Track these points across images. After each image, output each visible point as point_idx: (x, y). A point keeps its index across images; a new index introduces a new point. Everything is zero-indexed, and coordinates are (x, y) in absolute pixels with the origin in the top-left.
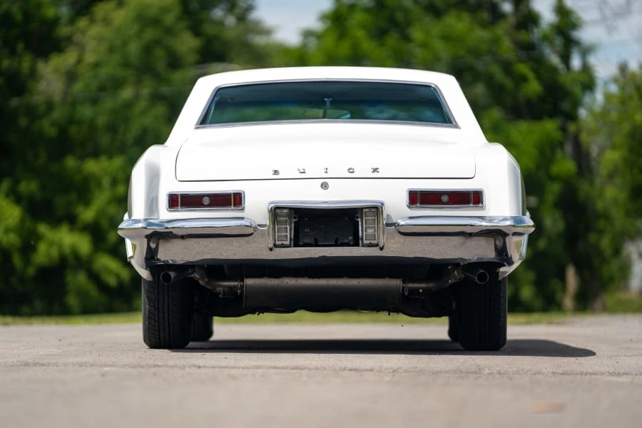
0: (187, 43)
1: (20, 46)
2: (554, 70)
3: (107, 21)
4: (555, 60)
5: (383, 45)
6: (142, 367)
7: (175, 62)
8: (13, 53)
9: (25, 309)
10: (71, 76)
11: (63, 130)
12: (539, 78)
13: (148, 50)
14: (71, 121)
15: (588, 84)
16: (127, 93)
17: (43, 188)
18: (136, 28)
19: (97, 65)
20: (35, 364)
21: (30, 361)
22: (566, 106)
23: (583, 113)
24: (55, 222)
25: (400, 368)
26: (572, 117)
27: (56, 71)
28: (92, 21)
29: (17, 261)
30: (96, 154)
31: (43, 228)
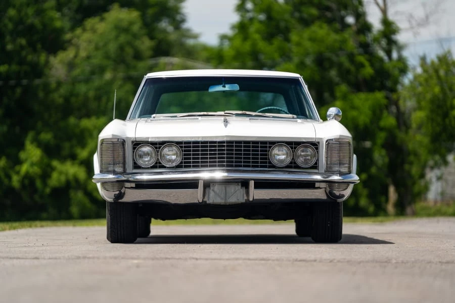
0: (146, 44)
1: (39, 46)
2: (381, 60)
3: (94, 31)
4: (382, 54)
5: (271, 44)
6: (157, 259)
7: (138, 56)
8: (35, 50)
9: (44, 215)
10: (71, 66)
11: (67, 100)
12: (372, 65)
13: (121, 48)
14: (72, 94)
15: (404, 69)
16: (108, 76)
17: (55, 137)
18: (114, 34)
19: (88, 58)
20: (84, 258)
21: (80, 255)
22: (389, 83)
23: (399, 87)
24: (63, 159)
25: (334, 259)
26: (393, 90)
27: (61, 62)
28: (84, 30)
29: (39, 184)
30: (88, 116)
31: (55, 163)
